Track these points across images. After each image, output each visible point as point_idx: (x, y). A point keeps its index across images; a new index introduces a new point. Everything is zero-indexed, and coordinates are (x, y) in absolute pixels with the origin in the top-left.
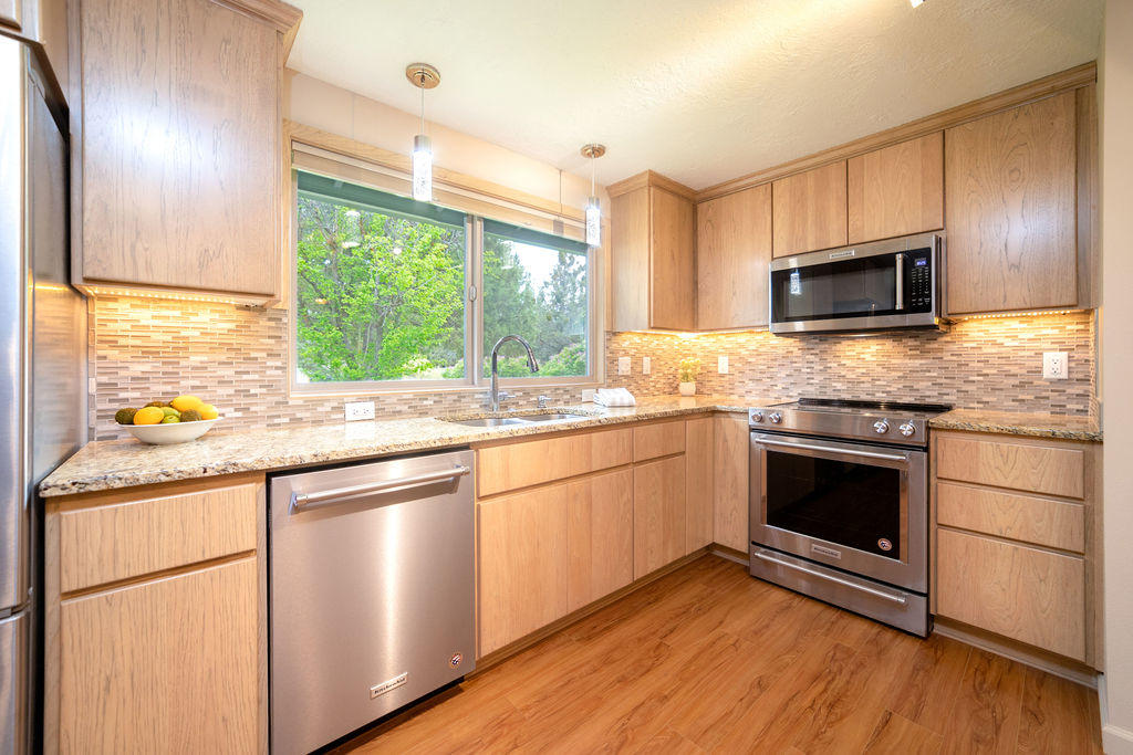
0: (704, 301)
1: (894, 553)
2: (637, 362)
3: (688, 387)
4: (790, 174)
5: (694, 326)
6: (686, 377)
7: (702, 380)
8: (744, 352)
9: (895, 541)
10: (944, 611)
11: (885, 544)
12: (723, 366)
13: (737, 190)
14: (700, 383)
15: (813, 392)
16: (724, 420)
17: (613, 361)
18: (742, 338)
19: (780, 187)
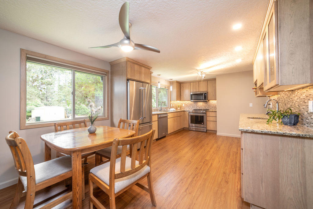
0: (182, 97)
1: (203, 124)
2: (173, 105)
3: (179, 108)
4: (193, 82)
5: (180, 100)
6: (178, 107)
7: (181, 107)
8: (187, 104)
9: (203, 123)
10: (208, 129)
11: (202, 123)
12: (184, 105)
13: (186, 83)
14: (180, 108)
15: (195, 109)
16: (186, 112)
17: (170, 105)
18: (186, 102)
19: (191, 83)
